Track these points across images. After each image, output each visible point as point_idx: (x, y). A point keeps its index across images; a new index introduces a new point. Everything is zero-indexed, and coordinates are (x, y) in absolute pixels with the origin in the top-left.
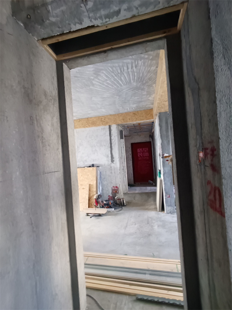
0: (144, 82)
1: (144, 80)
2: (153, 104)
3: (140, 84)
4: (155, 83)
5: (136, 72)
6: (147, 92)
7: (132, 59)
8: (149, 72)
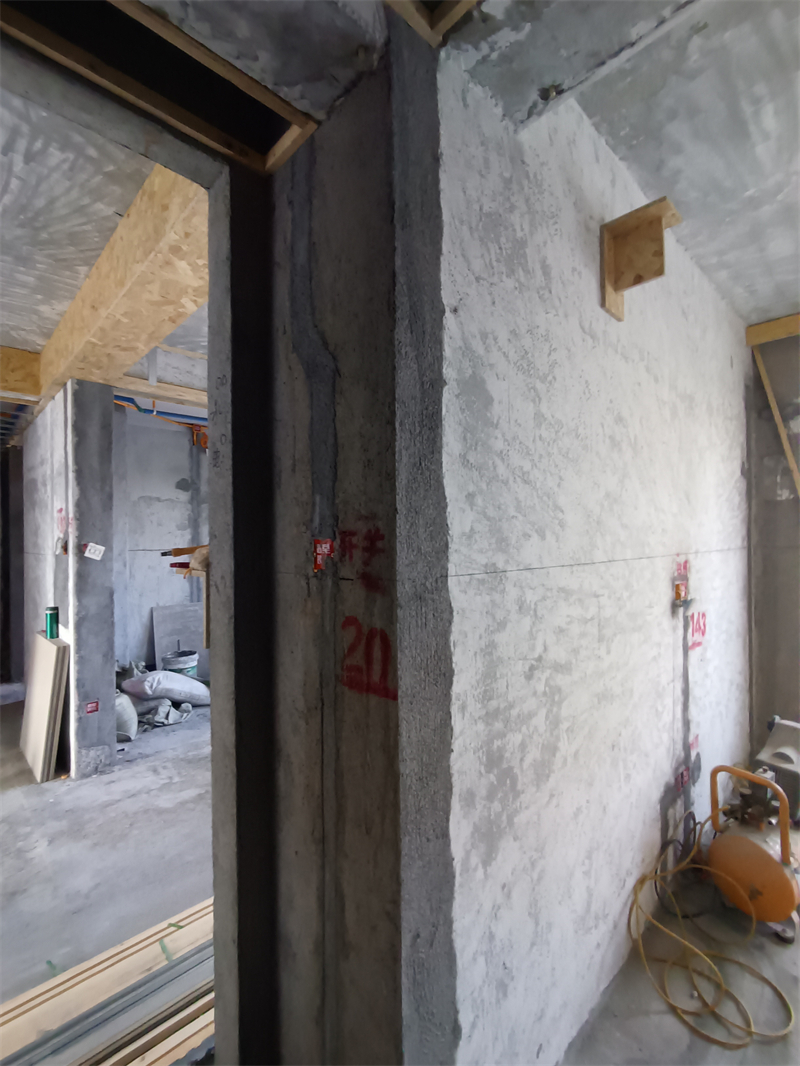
0: (44, 235)
1: (45, 227)
2: (48, 335)
3: (19, 232)
4: (89, 262)
5: (19, 178)
6: (40, 278)
7: (26, 118)
8: (80, 210)
